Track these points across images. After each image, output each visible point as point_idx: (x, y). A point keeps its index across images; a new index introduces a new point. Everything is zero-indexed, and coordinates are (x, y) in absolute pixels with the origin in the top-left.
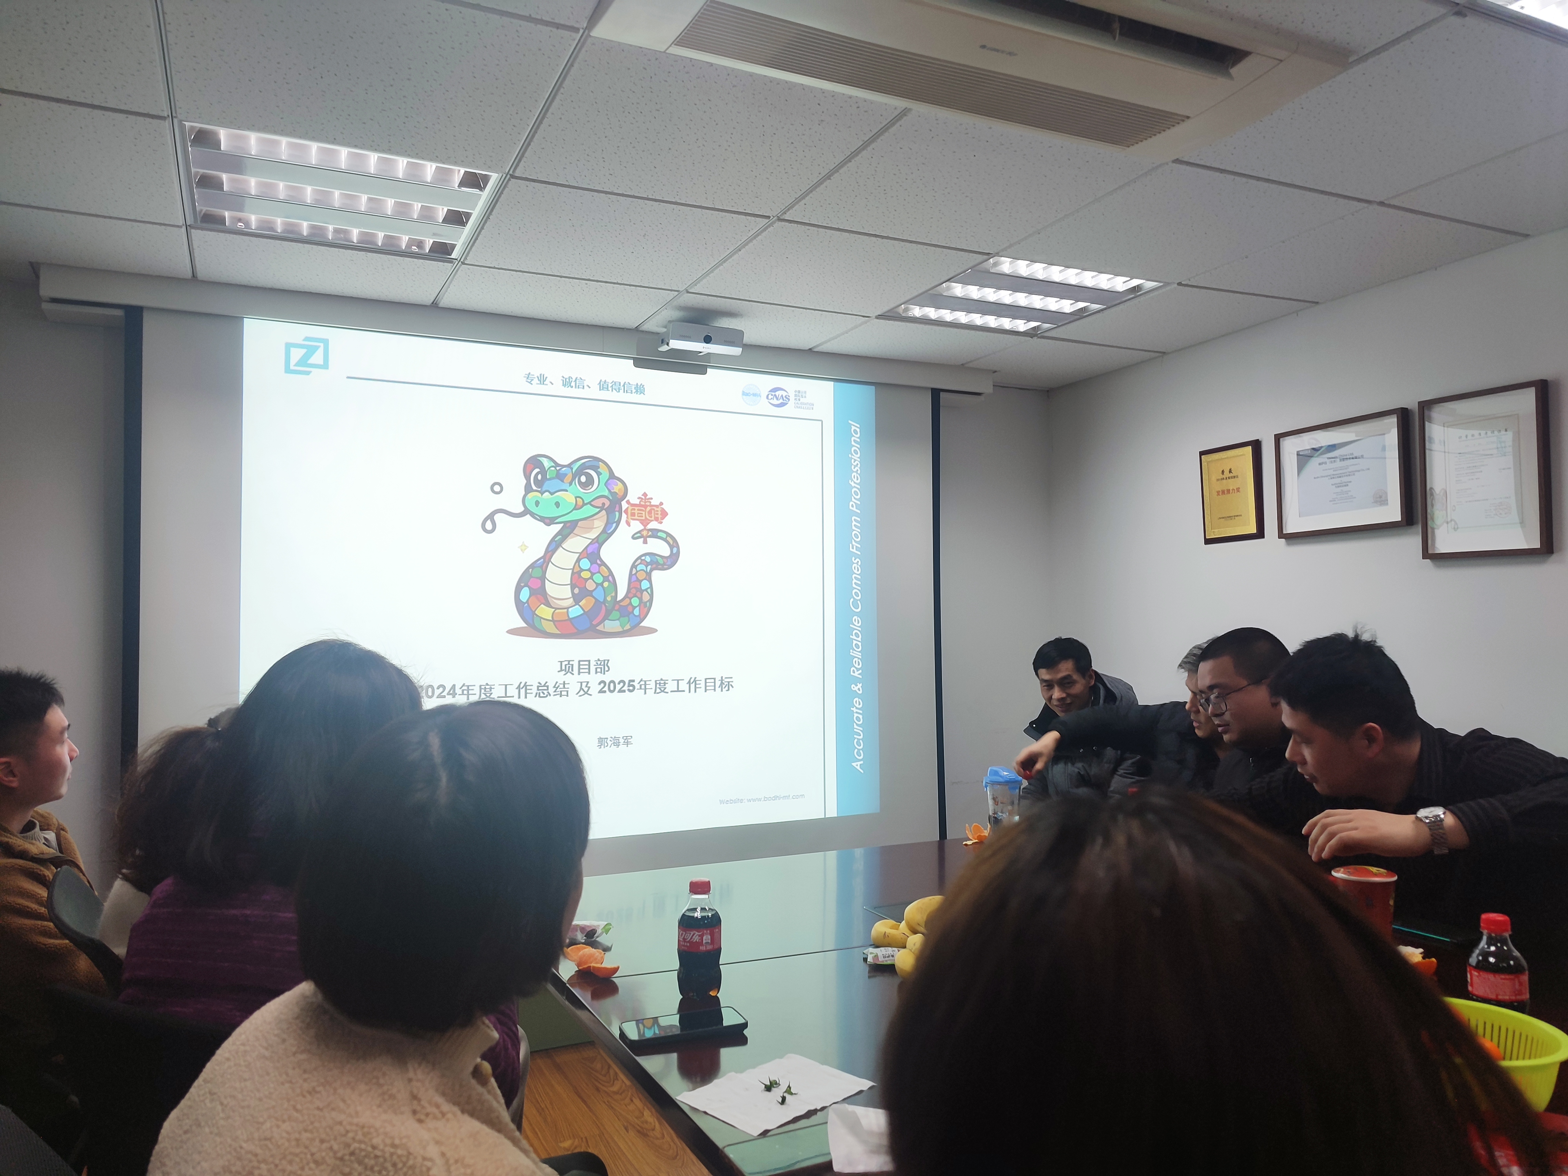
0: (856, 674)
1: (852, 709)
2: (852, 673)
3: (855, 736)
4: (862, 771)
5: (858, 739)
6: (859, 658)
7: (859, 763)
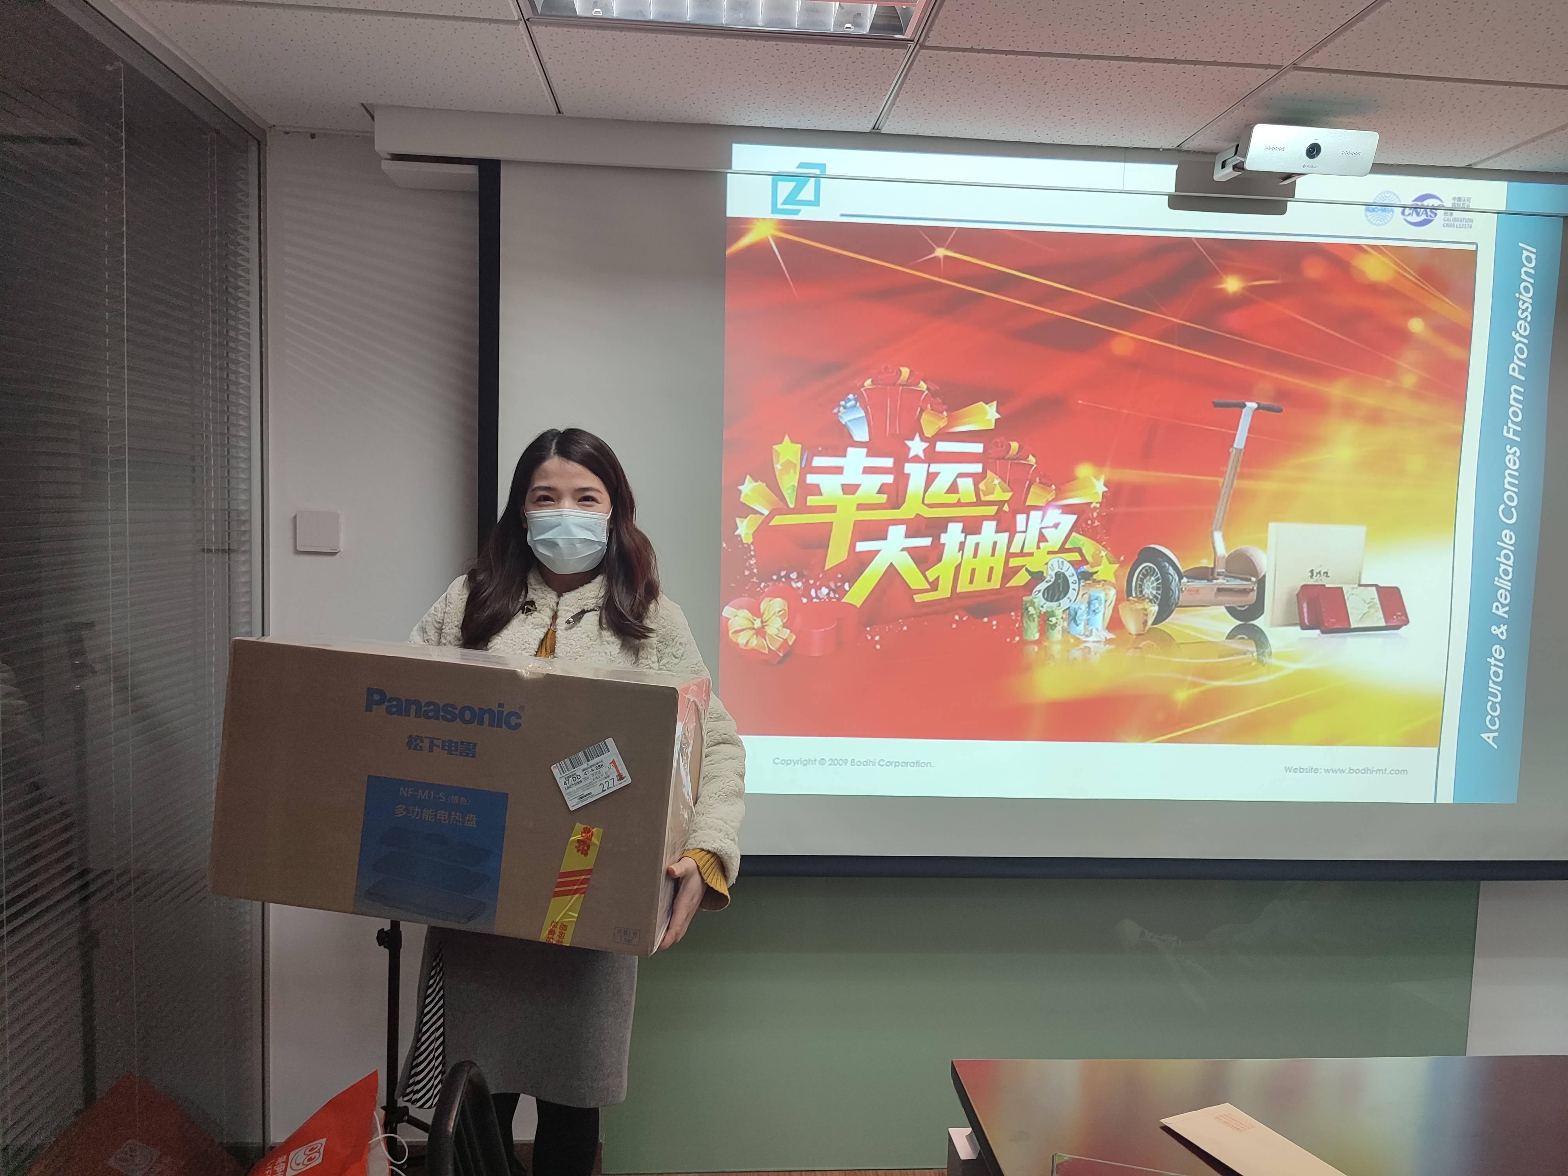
0: (1500, 612)
1: (1489, 660)
2: (1494, 611)
3: (1490, 698)
4: (1496, 747)
5: (1493, 702)
6: (1506, 590)
7: (1492, 735)
